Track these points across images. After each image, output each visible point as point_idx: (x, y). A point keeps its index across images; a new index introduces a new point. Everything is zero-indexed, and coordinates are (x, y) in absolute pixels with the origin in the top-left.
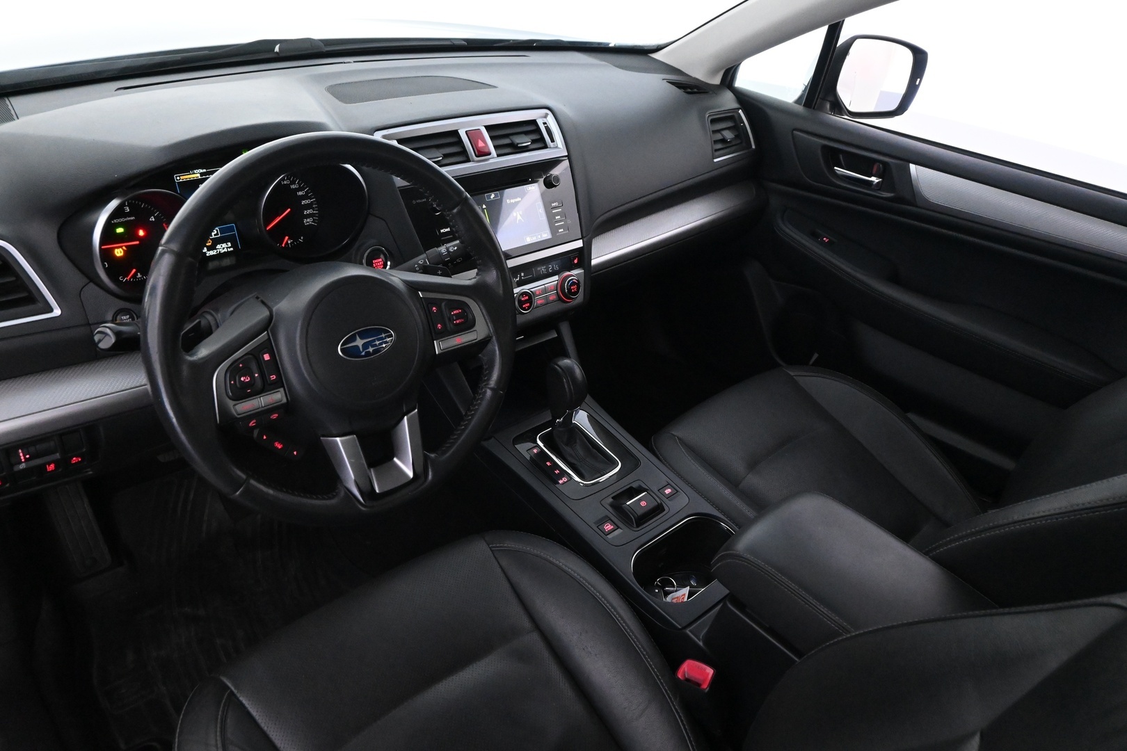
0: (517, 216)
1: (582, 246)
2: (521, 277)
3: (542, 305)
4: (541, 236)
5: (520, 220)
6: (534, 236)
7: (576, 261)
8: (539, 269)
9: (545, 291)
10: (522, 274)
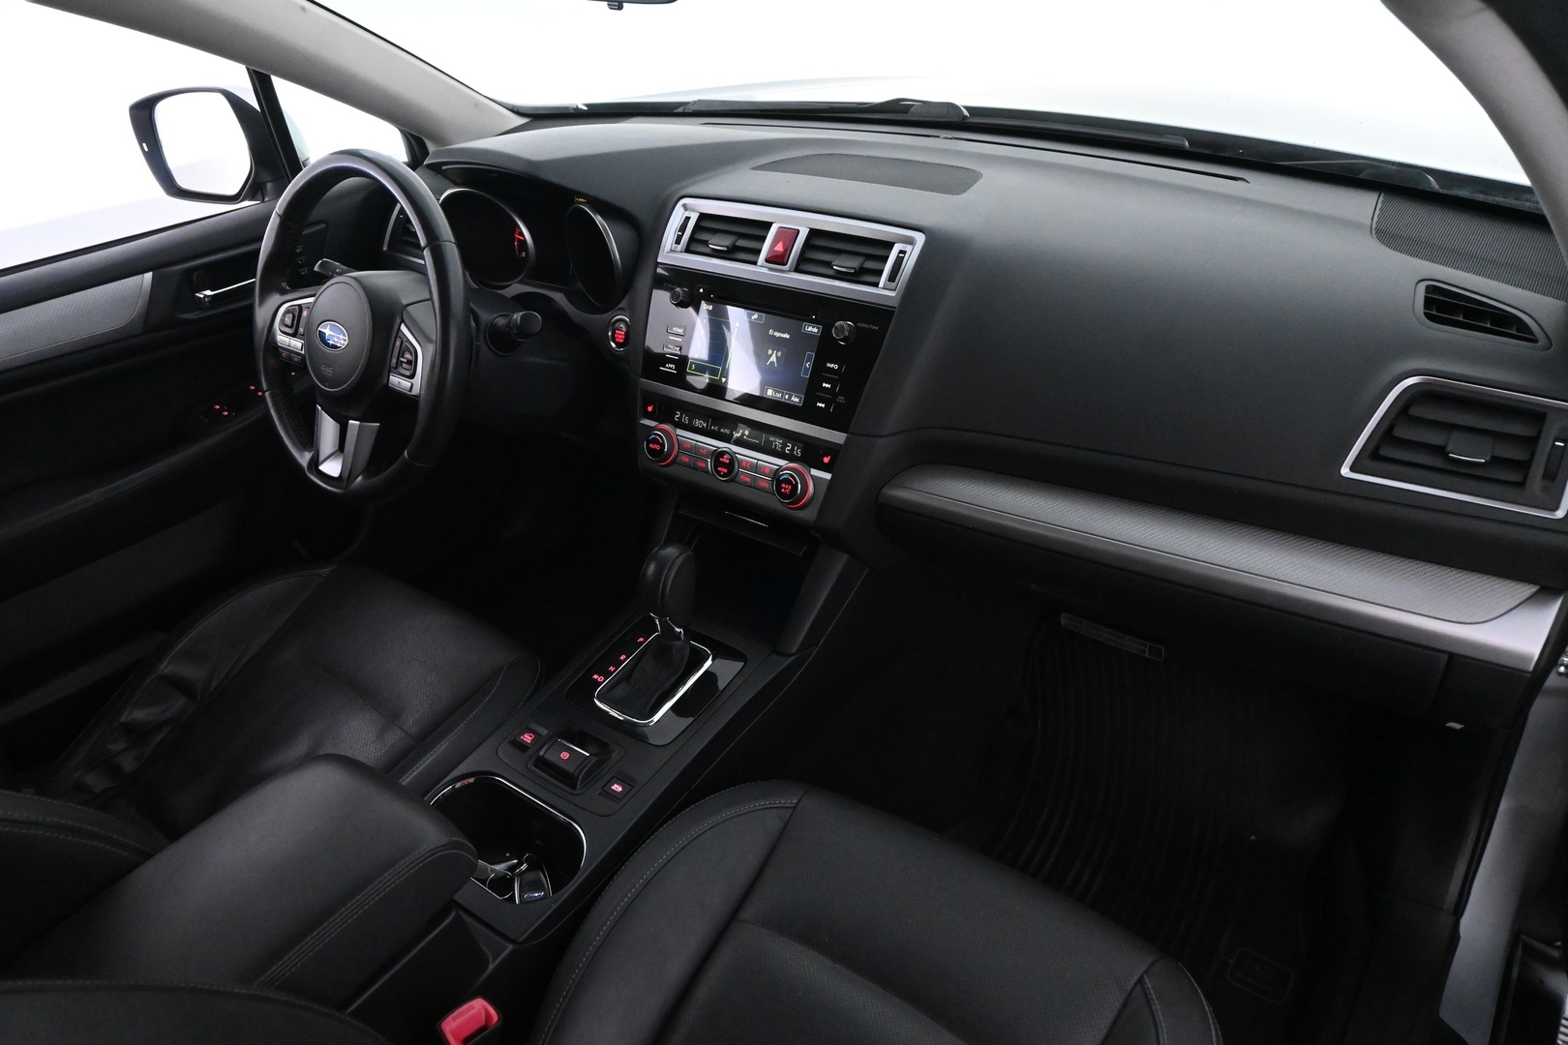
0: (771, 355)
1: (842, 443)
2: (743, 435)
3: (745, 484)
4: (790, 397)
5: (772, 363)
6: (779, 392)
7: (826, 460)
8: (771, 439)
9: (756, 468)
10: (747, 433)
